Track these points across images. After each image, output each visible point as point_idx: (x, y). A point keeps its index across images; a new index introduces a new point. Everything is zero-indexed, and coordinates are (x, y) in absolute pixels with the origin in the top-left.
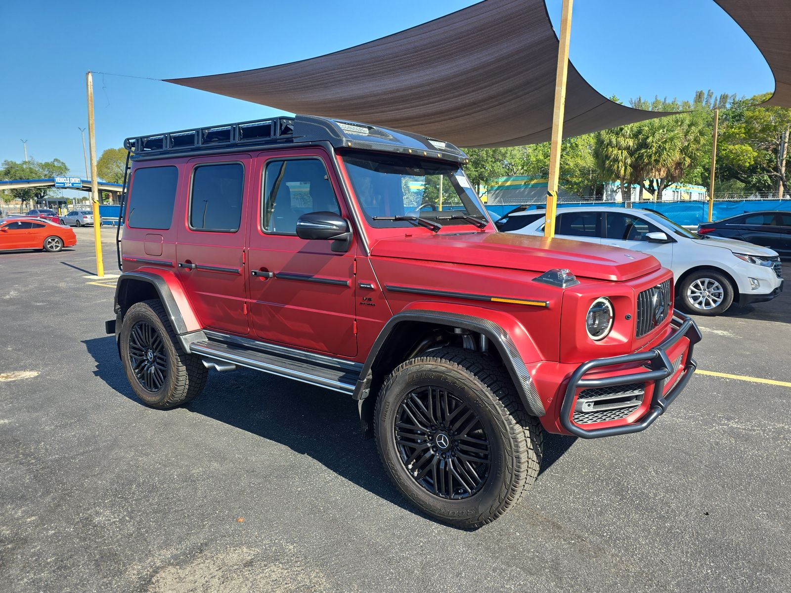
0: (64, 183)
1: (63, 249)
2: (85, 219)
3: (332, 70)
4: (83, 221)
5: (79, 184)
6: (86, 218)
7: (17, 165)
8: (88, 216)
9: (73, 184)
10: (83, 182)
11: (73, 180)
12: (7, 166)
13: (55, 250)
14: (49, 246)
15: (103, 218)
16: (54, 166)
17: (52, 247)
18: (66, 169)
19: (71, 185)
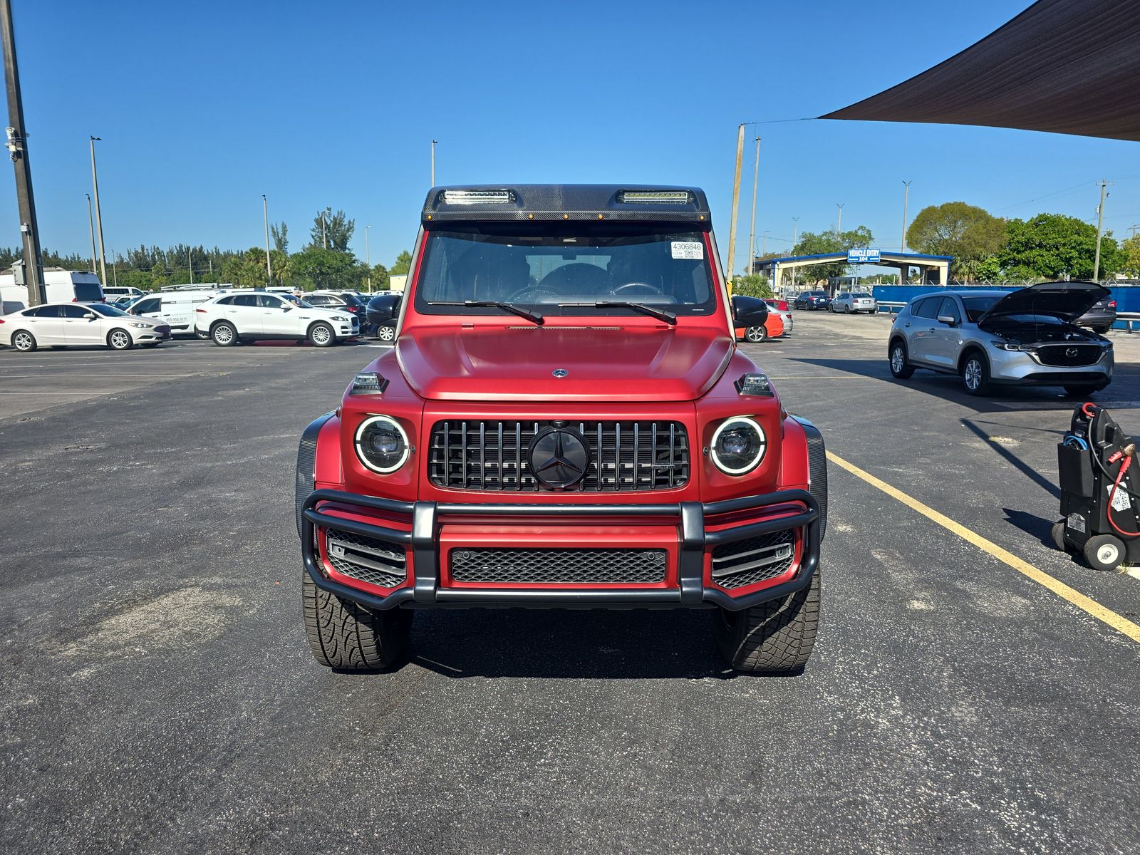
0: (858, 258)
1: (765, 340)
2: (855, 304)
3: (1015, 55)
4: (852, 306)
5: (877, 257)
6: (857, 302)
7: (815, 237)
8: (860, 300)
9: (869, 258)
10: (882, 254)
11: (870, 253)
12: (804, 239)
13: (756, 340)
14: (750, 335)
15: (878, 302)
16: (856, 236)
17: (753, 337)
18: (871, 238)
19: (866, 259)
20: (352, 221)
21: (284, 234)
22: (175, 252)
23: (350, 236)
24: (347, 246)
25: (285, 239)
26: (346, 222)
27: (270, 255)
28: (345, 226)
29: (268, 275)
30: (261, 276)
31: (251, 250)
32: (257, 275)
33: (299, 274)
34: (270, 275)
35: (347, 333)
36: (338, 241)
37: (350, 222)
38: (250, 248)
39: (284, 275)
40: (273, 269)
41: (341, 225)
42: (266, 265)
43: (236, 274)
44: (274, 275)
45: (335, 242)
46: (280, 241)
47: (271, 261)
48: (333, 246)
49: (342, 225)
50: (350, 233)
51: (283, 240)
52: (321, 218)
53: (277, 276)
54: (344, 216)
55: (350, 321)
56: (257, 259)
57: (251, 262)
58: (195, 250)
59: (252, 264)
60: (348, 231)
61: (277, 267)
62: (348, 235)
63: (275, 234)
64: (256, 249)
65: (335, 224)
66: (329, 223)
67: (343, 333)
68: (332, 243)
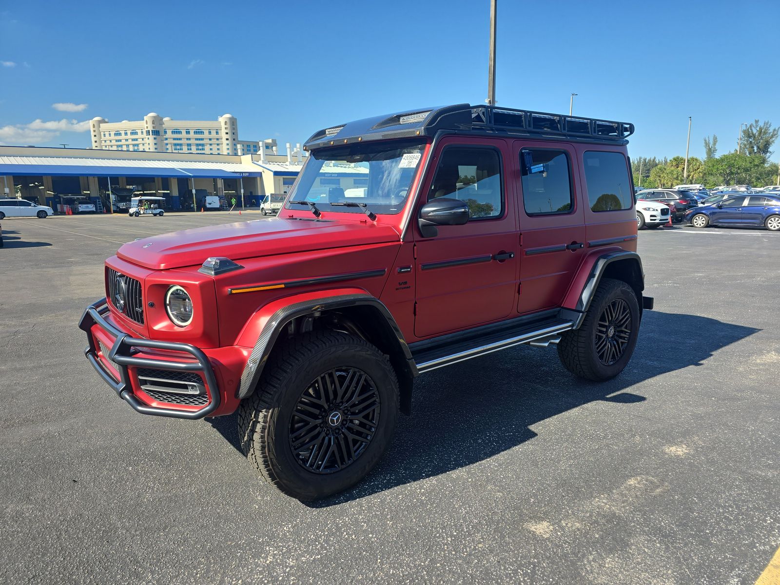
20: (777, 129)
21: (715, 144)
22: (636, 162)
23: (773, 141)
24: (769, 150)
25: (715, 148)
26: (771, 130)
27: (688, 161)
28: (770, 133)
29: (683, 176)
30: (678, 177)
31: (674, 159)
32: (675, 176)
33: (712, 174)
34: (685, 176)
35: (655, 220)
36: (761, 147)
37: (775, 130)
38: (673, 157)
39: (696, 176)
40: (689, 171)
41: (765, 133)
42: (684, 168)
43: (660, 176)
44: (689, 176)
45: (758, 147)
46: (710, 150)
47: (688, 166)
48: (756, 151)
49: (767, 132)
50: (773, 139)
51: (713, 149)
52: (748, 129)
53: (691, 177)
54: (770, 126)
55: (660, 211)
56: (677, 164)
57: (672, 167)
58: (650, 160)
59: (673, 168)
60: (772, 137)
61: (691, 170)
62: (771, 140)
63: (707, 144)
64: (678, 158)
65: (760, 132)
66: (754, 133)
67: (651, 220)
68: (755, 148)
